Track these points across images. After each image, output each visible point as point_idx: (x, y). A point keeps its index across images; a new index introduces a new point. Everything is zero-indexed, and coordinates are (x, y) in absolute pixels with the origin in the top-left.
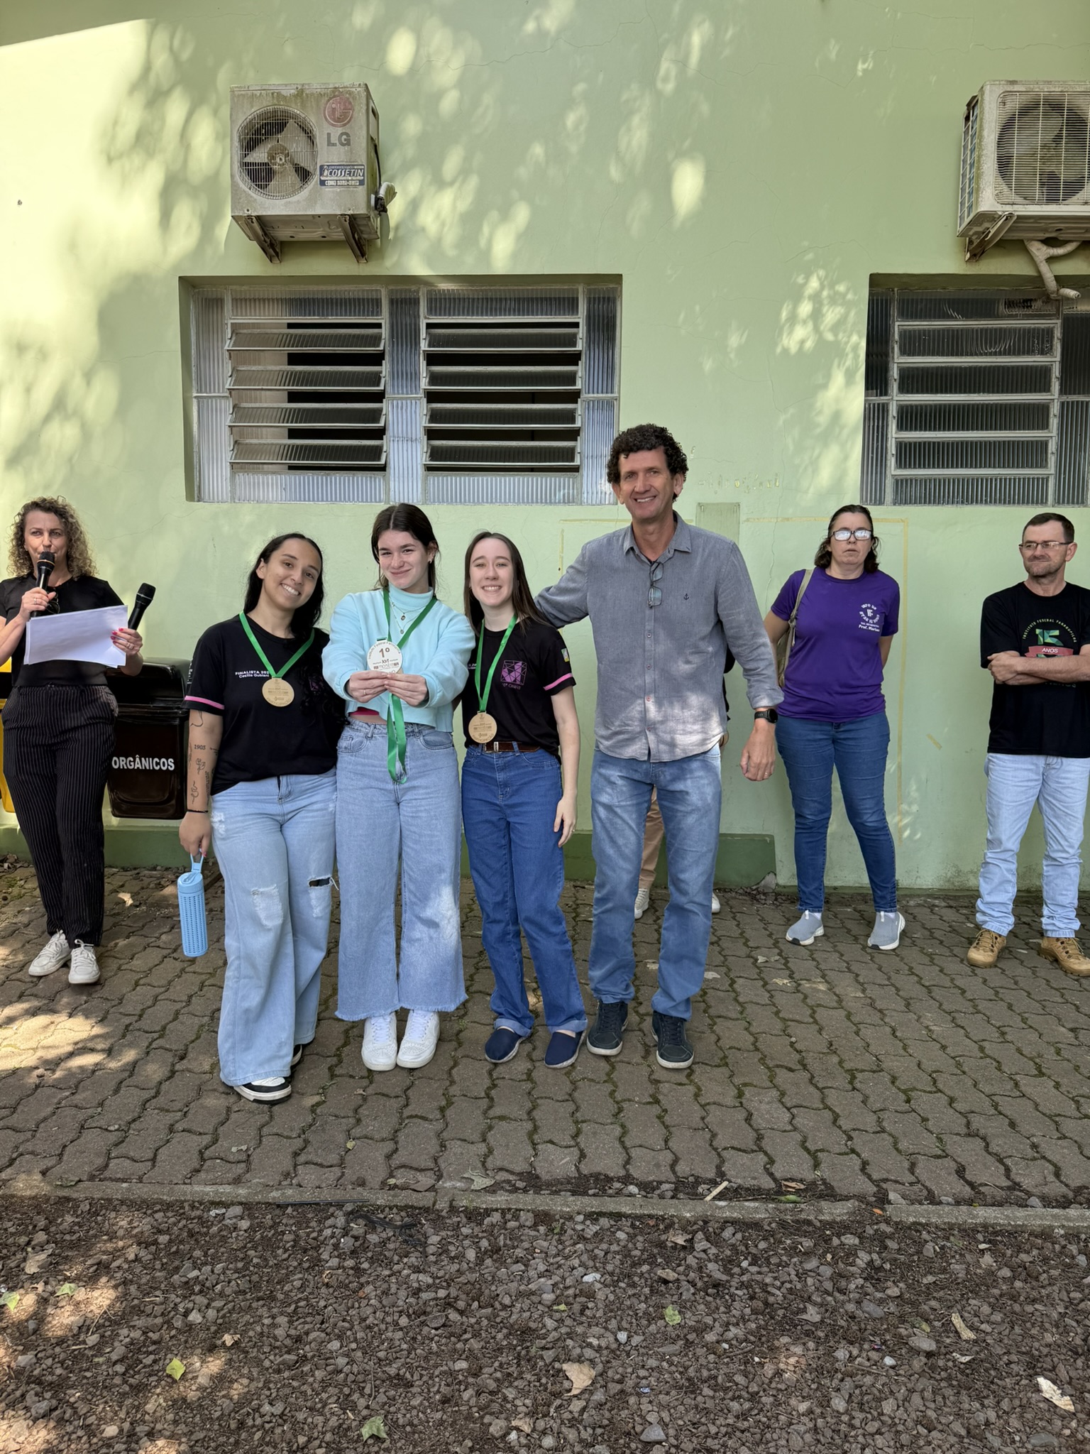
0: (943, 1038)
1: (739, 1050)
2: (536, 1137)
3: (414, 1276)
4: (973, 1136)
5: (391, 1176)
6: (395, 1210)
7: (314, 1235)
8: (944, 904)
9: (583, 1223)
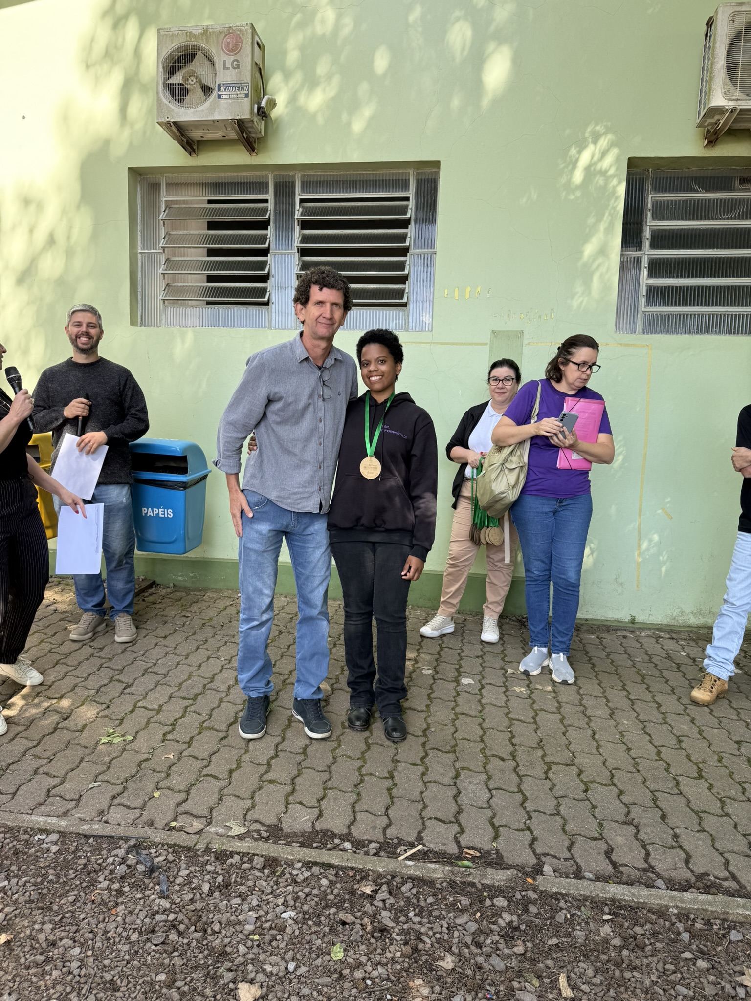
0: (631, 742)
1: (469, 740)
2: (291, 798)
3: (157, 901)
4: (629, 824)
5: (175, 819)
6: (166, 847)
7: (100, 861)
8: (668, 636)
9: (300, 869)
